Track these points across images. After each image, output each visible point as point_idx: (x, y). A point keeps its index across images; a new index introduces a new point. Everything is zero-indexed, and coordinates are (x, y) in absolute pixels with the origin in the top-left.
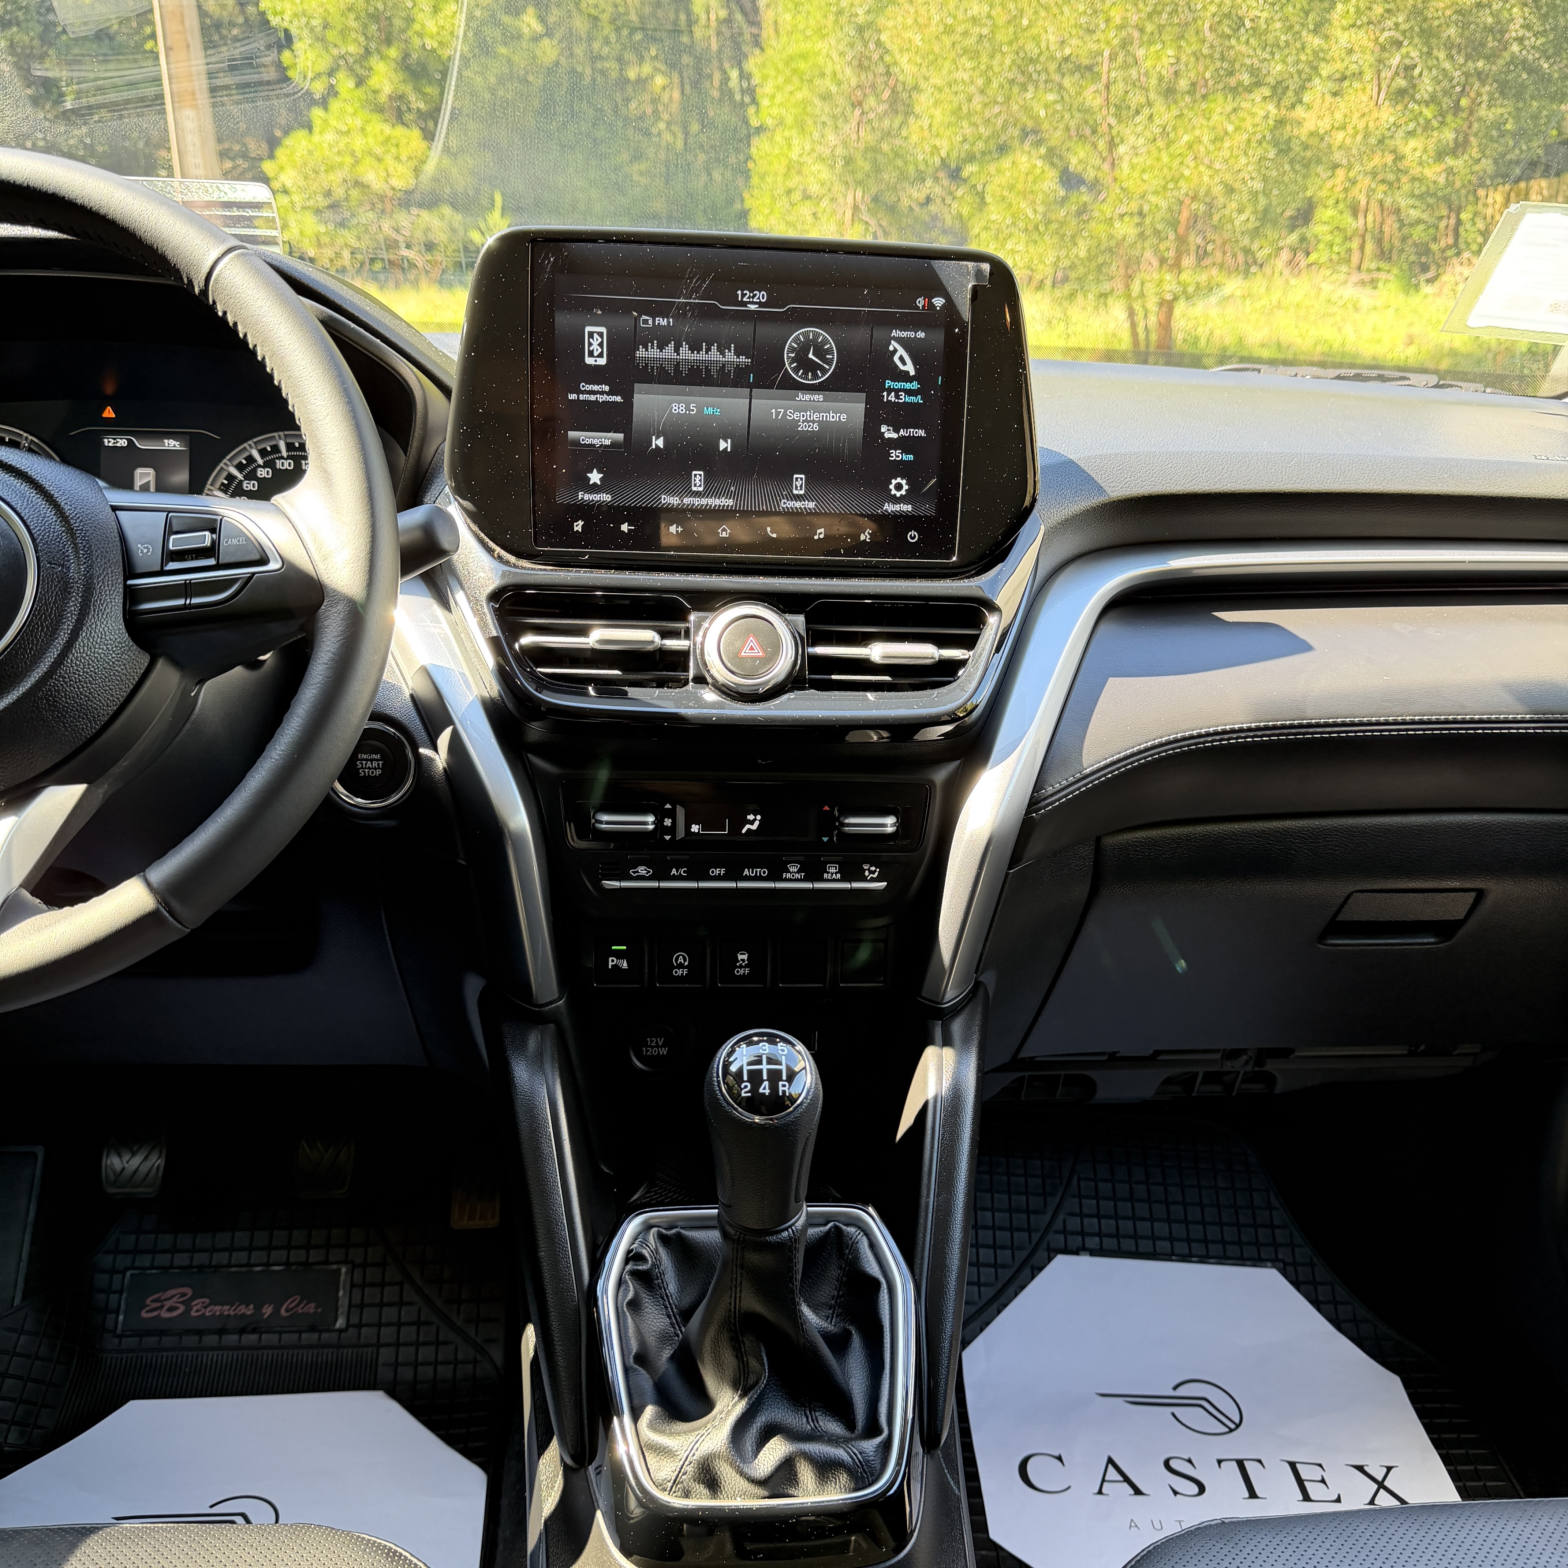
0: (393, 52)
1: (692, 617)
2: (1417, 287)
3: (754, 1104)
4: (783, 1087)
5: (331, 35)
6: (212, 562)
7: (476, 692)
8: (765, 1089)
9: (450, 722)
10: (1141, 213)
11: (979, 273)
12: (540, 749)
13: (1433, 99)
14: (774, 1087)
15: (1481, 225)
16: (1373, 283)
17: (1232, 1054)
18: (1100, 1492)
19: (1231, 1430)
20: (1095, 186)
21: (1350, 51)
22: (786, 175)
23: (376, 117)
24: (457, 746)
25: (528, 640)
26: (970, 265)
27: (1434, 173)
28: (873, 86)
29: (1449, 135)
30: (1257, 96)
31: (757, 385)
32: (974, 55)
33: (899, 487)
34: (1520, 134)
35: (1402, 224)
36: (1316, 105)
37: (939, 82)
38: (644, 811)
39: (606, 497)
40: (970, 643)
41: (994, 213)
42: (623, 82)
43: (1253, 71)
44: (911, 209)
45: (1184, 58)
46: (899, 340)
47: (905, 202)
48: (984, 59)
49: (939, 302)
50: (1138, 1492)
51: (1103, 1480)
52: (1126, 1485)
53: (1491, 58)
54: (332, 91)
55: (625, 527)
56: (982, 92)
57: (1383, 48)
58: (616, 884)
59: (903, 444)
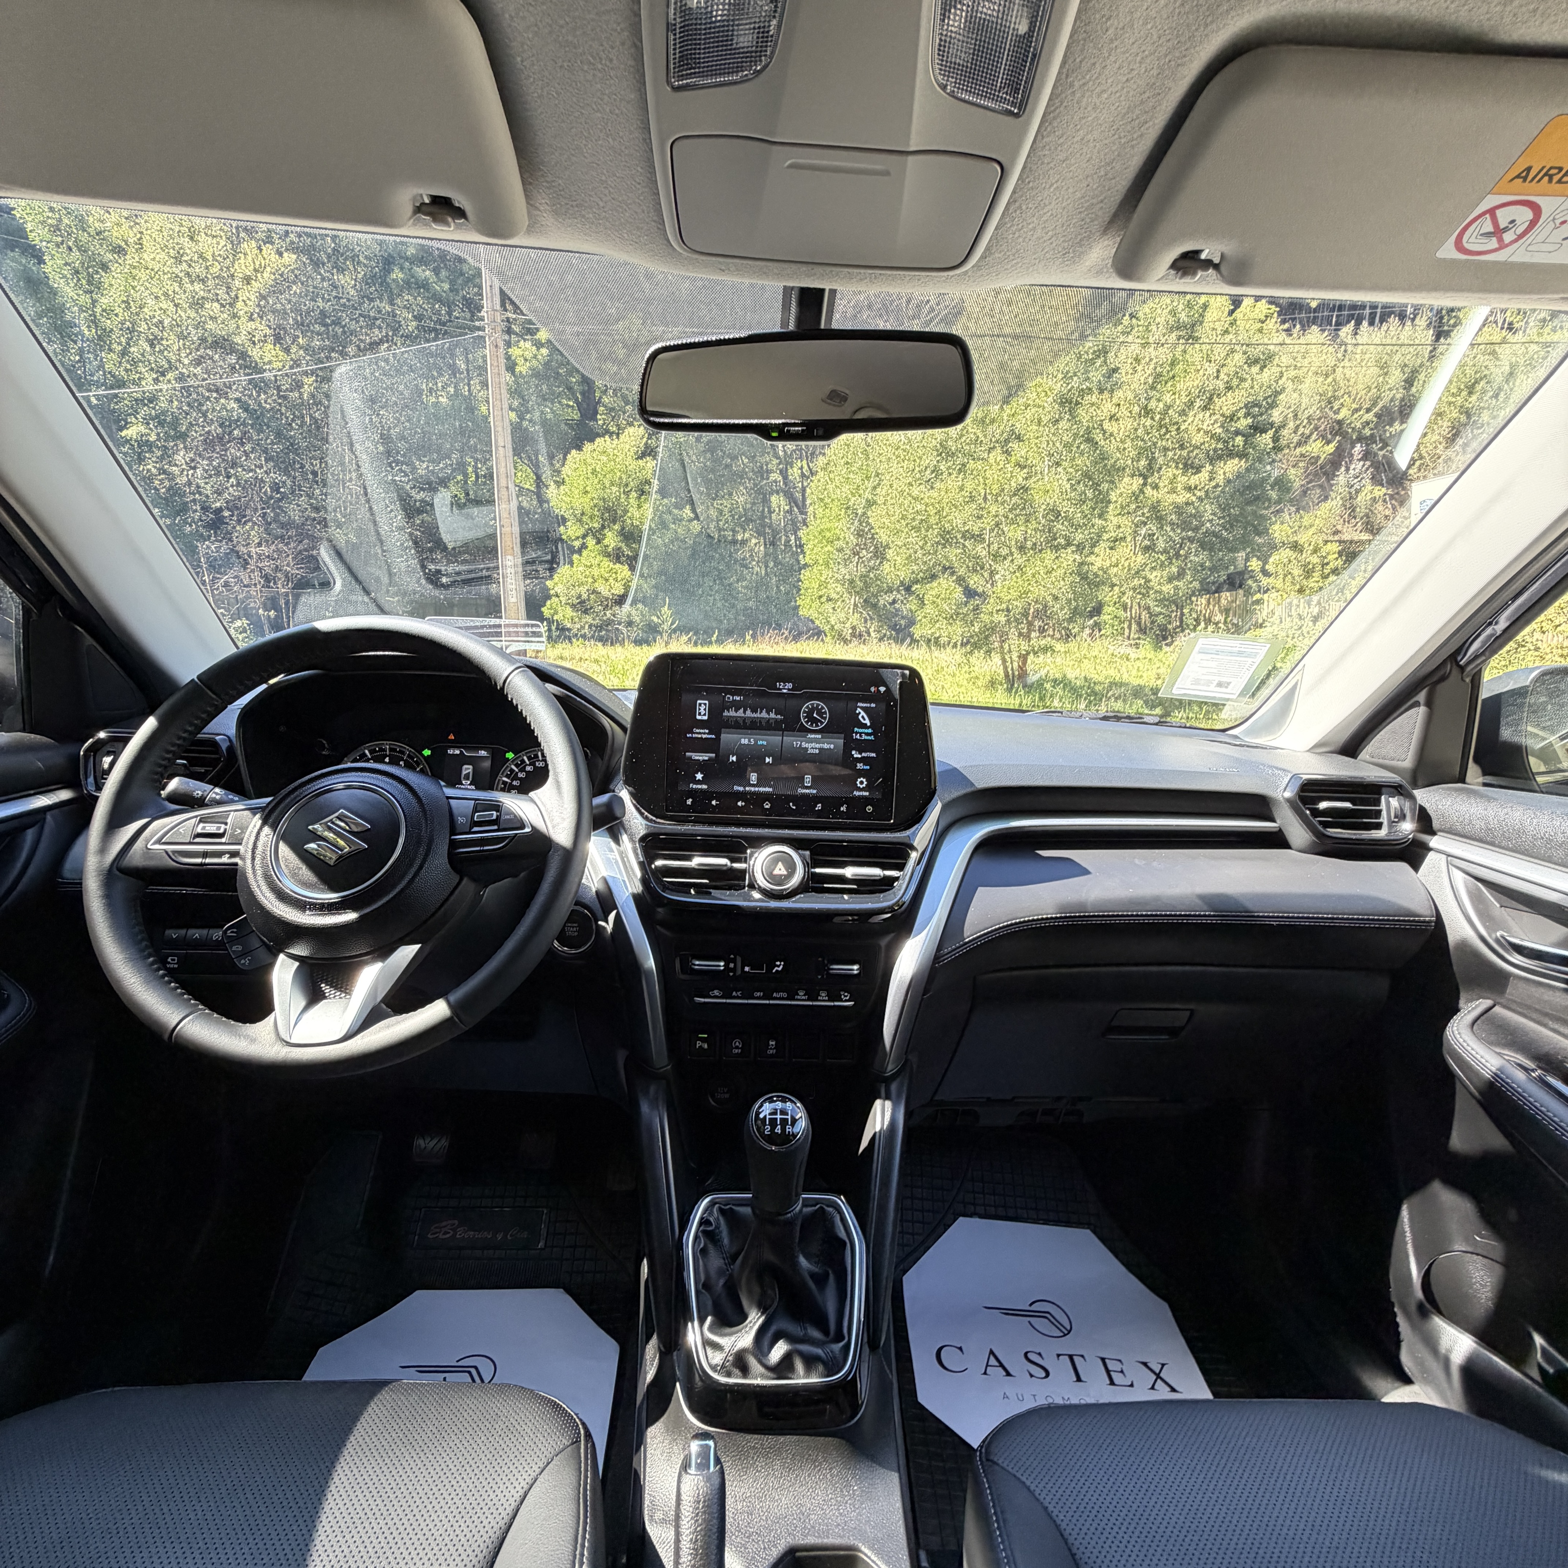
0: (616, 527)
1: (749, 851)
2: (1161, 648)
3: (772, 1139)
4: (789, 1129)
5: (585, 519)
6: (496, 827)
7: (630, 891)
8: (778, 1130)
9: (616, 907)
10: (1008, 610)
11: (903, 675)
12: (662, 924)
13: (1165, 551)
14: (783, 1129)
15: (1194, 615)
16: (1137, 646)
17: (1059, 1099)
18: (985, 1373)
19: (1065, 1335)
20: (983, 596)
21: (1119, 527)
22: (819, 589)
23: (605, 559)
24: (618, 919)
25: (659, 863)
26: (899, 671)
27: (1168, 589)
28: (865, 544)
29: (1174, 570)
30: (1069, 550)
31: (786, 729)
32: (918, 530)
33: (862, 783)
34: (1213, 569)
35: (1151, 615)
36: (1102, 554)
37: (900, 544)
38: (719, 960)
39: (705, 787)
40: (901, 867)
41: (929, 609)
42: (734, 542)
43: (1066, 538)
44: (885, 606)
45: (1029, 532)
46: (862, 708)
47: (882, 602)
48: (923, 531)
49: (882, 689)
50: (1008, 1374)
51: (987, 1365)
52: (1000, 1369)
53: (1196, 529)
54: (584, 546)
55: (714, 803)
56: (922, 548)
57: (1137, 526)
58: (702, 1000)
59: (863, 760)
